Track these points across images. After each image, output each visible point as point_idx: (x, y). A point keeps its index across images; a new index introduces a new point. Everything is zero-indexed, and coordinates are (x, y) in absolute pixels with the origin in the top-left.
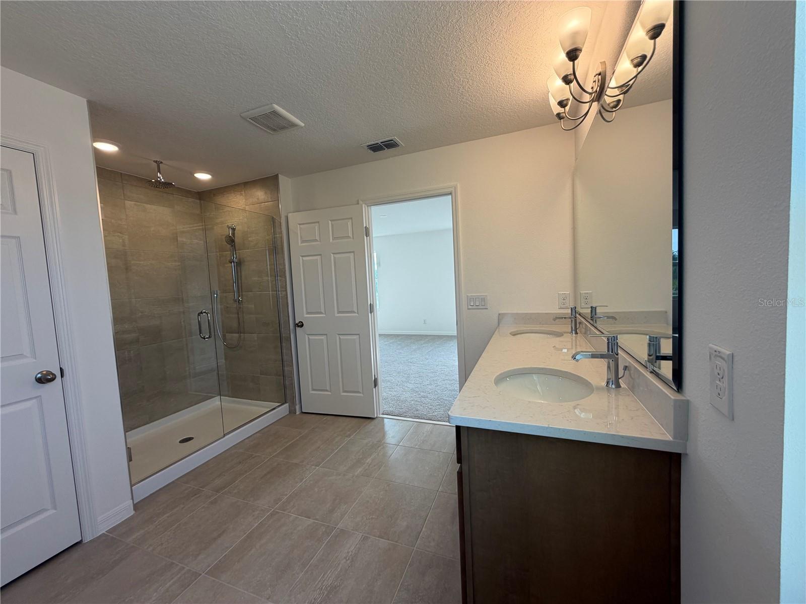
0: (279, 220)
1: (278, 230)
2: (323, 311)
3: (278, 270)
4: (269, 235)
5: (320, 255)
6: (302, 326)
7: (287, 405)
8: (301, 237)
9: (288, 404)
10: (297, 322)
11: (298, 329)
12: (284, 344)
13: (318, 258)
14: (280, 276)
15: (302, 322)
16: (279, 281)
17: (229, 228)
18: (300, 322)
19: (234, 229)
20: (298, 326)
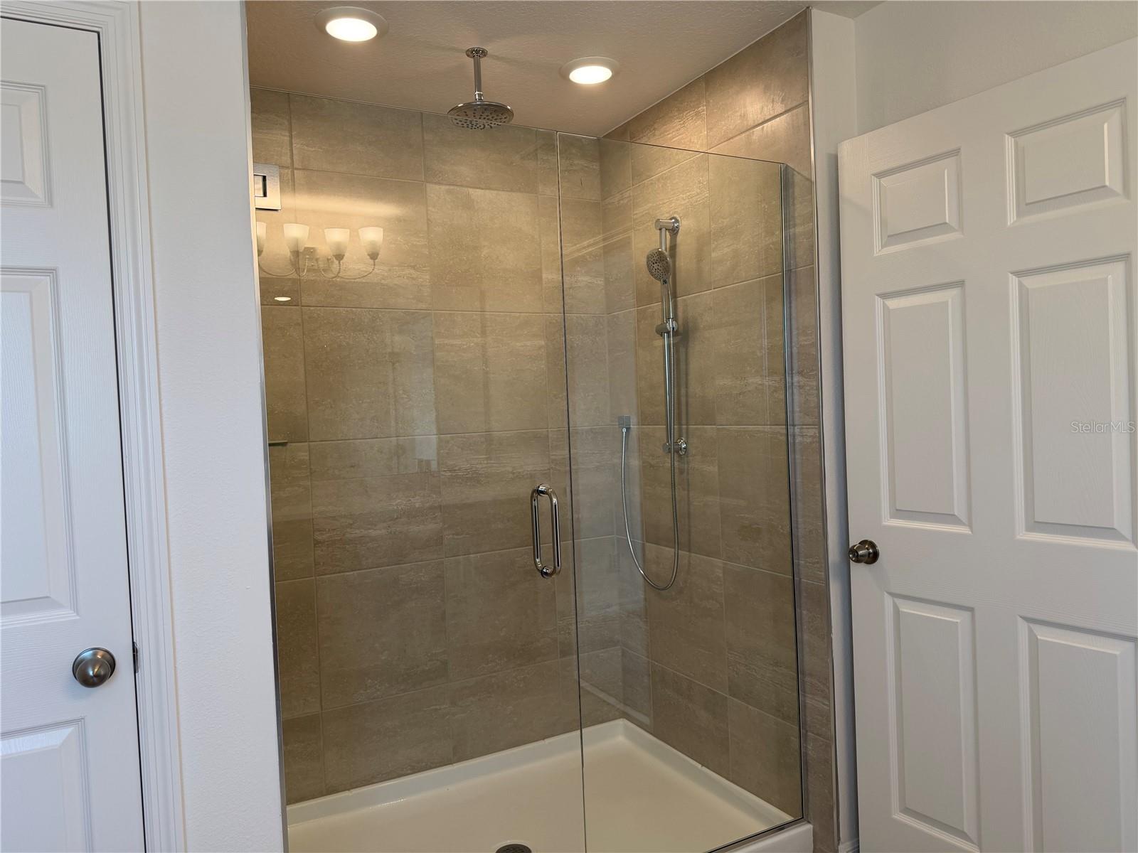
0: (806, 174)
1: (799, 209)
2: (959, 509)
3: (795, 350)
4: (773, 234)
5: (961, 284)
6: (873, 557)
7: (805, 829)
8: (883, 223)
9: (810, 827)
10: (854, 541)
11: (858, 570)
12: (805, 614)
13: (950, 296)
14: (800, 373)
15: (872, 545)
16: (795, 391)
17: (660, 229)
18: (863, 543)
19: (674, 231)
20: (858, 559)
